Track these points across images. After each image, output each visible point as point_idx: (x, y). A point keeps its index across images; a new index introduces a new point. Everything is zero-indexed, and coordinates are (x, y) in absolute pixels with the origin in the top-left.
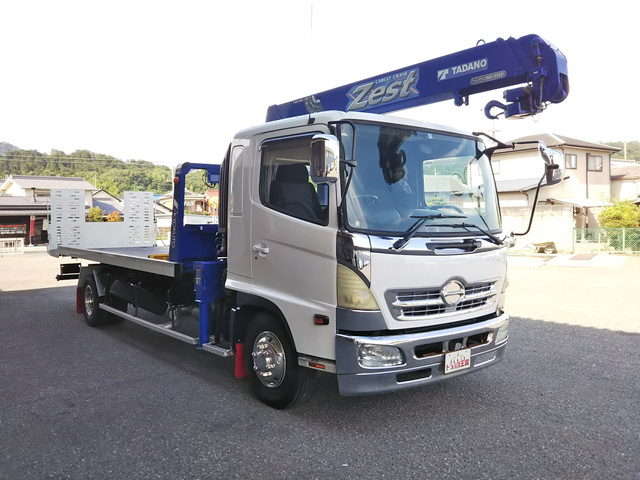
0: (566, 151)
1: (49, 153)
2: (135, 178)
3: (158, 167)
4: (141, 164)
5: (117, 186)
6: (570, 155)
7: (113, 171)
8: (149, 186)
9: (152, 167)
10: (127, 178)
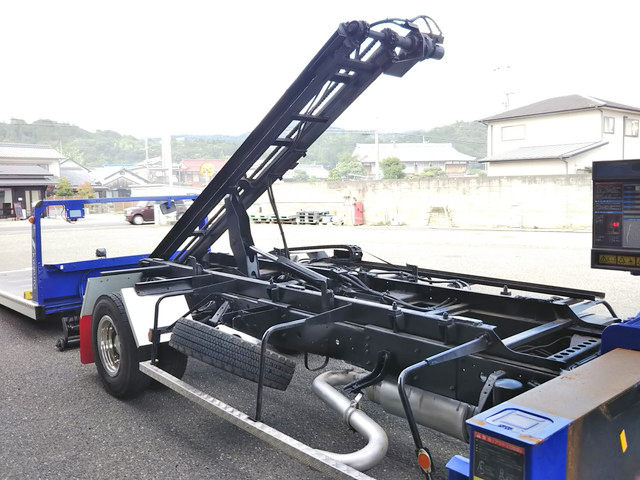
0: (605, 114)
1: (8, 122)
2: (101, 149)
3: (125, 137)
4: (108, 133)
5: (83, 156)
6: (608, 118)
7: (77, 140)
8: (116, 157)
9: (117, 136)
10: (93, 148)
